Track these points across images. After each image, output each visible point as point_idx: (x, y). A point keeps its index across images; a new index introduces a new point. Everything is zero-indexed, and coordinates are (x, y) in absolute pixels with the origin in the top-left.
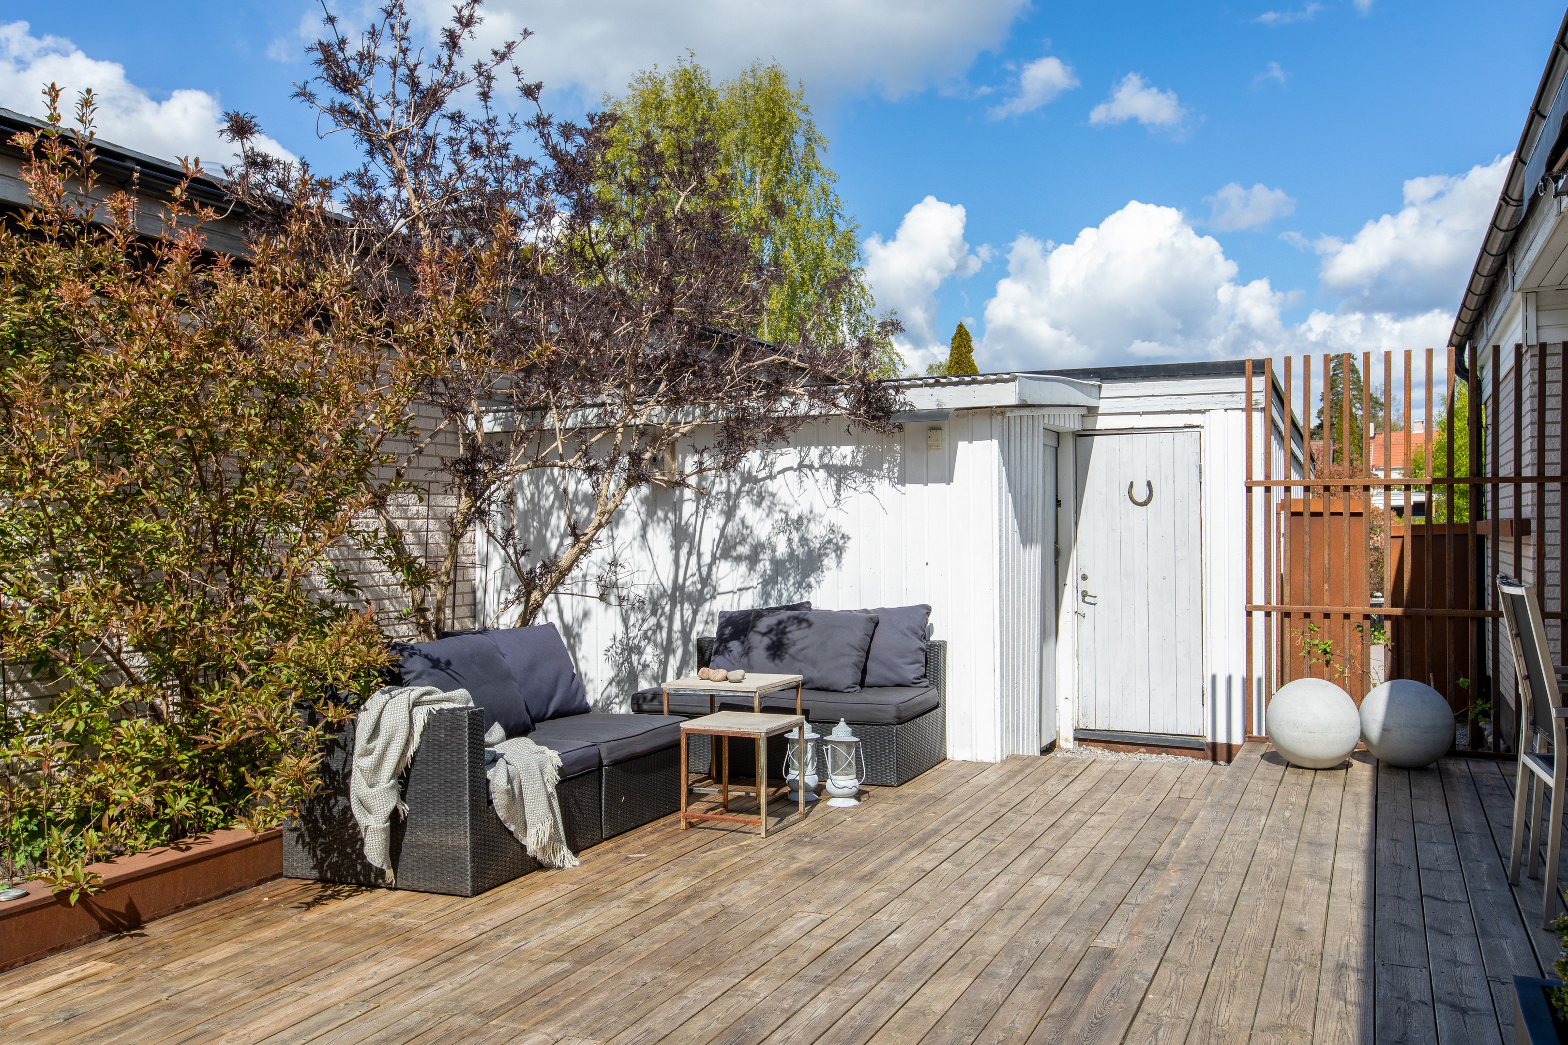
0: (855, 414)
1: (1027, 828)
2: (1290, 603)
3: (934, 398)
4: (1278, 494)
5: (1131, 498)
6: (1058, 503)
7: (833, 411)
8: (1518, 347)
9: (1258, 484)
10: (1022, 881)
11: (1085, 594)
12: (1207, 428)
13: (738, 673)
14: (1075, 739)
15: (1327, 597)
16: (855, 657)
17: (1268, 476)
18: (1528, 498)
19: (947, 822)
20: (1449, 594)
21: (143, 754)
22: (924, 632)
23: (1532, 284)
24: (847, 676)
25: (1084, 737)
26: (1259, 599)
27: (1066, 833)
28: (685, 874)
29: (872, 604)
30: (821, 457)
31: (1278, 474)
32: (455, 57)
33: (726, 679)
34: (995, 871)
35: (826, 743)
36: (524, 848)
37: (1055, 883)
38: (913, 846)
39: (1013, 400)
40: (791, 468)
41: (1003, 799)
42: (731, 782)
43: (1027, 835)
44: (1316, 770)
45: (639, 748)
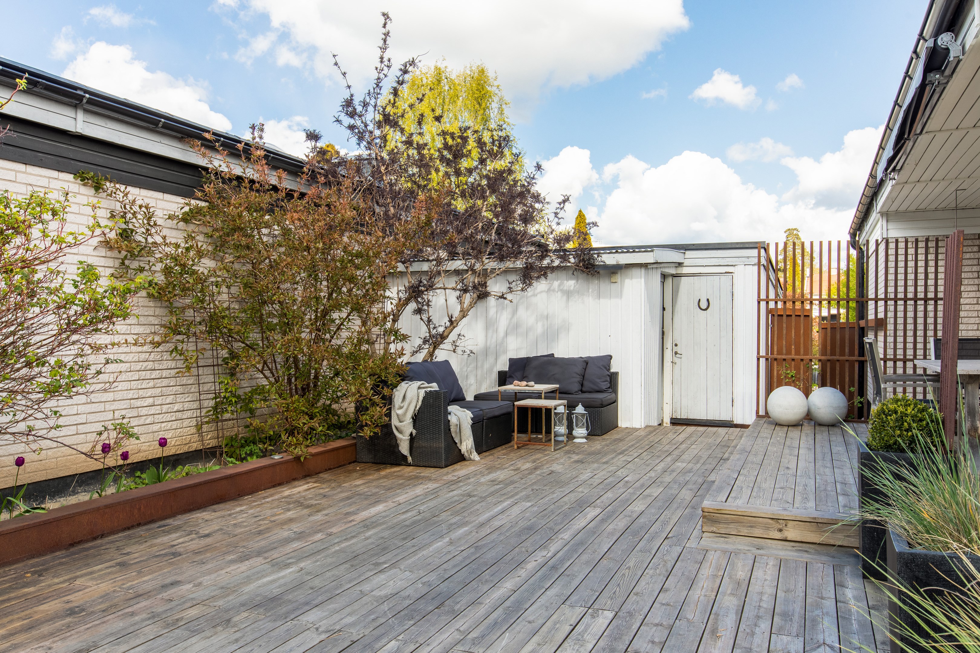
0: (578, 266)
1: (665, 449)
2: (778, 354)
3: (615, 259)
4: (772, 305)
5: (699, 307)
6: (664, 309)
7: (569, 264)
8: (877, 241)
9: (763, 300)
10: (670, 464)
11: (676, 353)
12: (736, 273)
13: (532, 383)
14: (671, 423)
15: (793, 352)
16: (578, 378)
17: (767, 296)
18: (881, 309)
19: (630, 447)
20: (847, 350)
21: (303, 408)
22: (608, 367)
23: (885, 210)
24: (576, 387)
25: (675, 422)
26: (763, 352)
27: (682, 451)
28: (528, 462)
29: (585, 354)
30: (559, 286)
31: (772, 296)
32: (397, 99)
33: (527, 386)
34: (658, 461)
35: (573, 414)
36: (460, 450)
37: (684, 465)
38: (620, 453)
39: (652, 261)
40: (544, 291)
41: (651, 440)
42: (532, 432)
43: (667, 451)
44: (788, 426)
45: (497, 413)
